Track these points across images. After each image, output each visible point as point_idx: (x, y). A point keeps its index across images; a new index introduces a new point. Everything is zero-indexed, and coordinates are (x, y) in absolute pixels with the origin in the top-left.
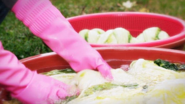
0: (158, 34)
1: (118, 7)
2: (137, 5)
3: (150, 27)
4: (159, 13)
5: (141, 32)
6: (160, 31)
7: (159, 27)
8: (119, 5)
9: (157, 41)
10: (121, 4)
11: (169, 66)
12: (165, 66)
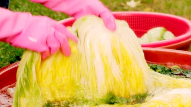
0: (164, 34)
1: (122, 6)
2: (141, 4)
3: (155, 27)
4: (165, 13)
5: (146, 32)
6: (165, 31)
7: (164, 27)
8: (123, 4)
9: (163, 41)
10: (125, 3)
11: (166, 72)
12: (162, 72)
